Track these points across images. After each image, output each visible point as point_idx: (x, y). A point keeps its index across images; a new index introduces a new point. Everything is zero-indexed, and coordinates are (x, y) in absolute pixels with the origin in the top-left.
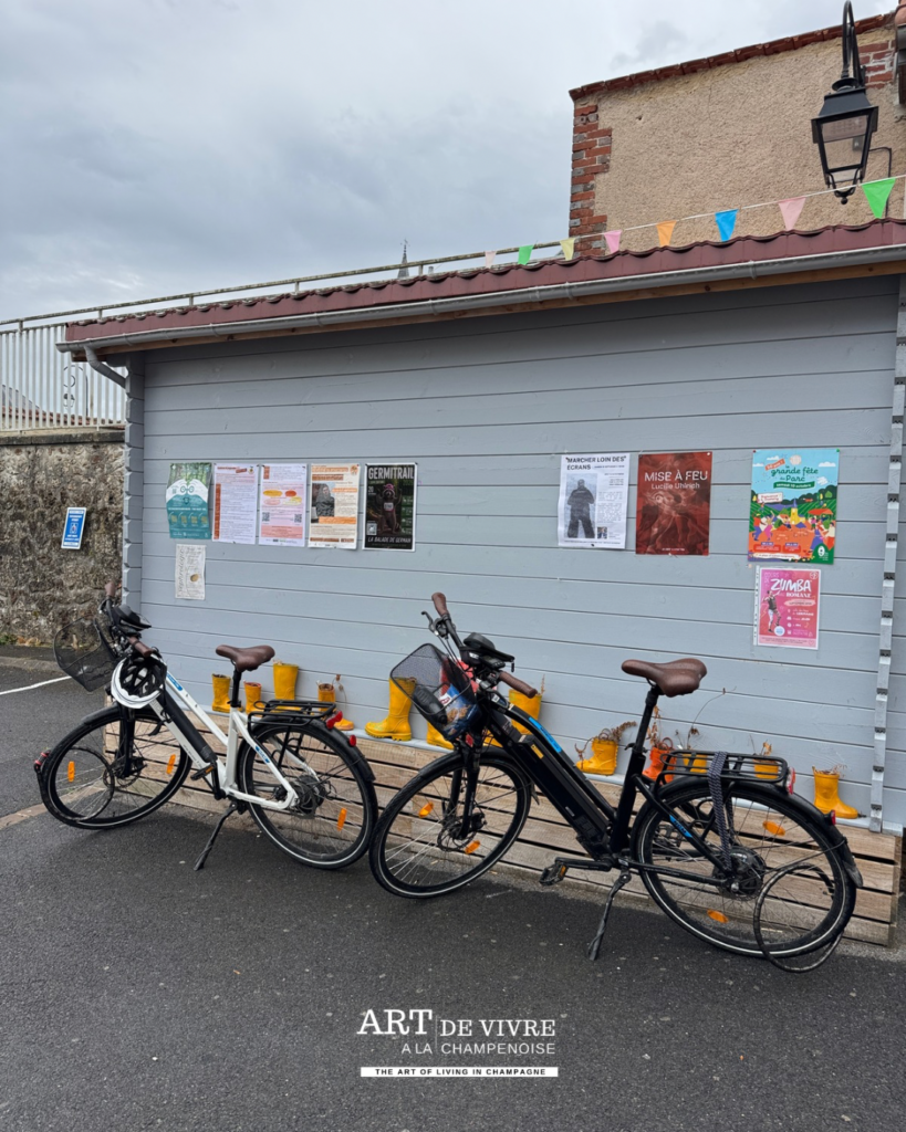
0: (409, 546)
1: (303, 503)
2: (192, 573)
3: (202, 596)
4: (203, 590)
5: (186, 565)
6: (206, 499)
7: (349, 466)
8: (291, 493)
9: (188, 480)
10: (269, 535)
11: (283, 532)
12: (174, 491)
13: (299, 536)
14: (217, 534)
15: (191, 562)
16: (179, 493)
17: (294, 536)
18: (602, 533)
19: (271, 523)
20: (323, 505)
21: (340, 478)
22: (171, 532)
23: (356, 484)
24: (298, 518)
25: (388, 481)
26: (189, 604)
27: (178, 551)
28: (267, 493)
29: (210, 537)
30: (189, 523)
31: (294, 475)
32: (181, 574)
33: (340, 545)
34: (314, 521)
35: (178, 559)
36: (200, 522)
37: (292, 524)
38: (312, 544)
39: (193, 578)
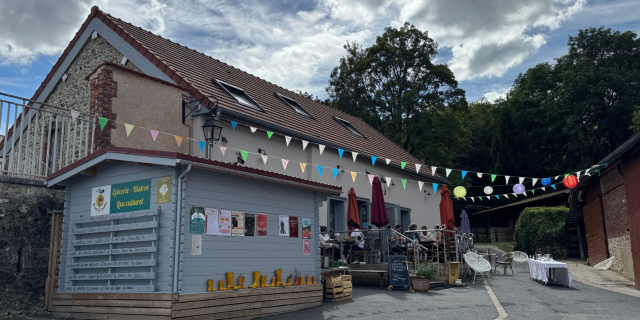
0: (253, 235)
1: (230, 223)
2: (197, 245)
3: (200, 254)
4: (200, 251)
5: (195, 243)
6: (205, 220)
7: (241, 213)
8: (227, 220)
9: (198, 213)
10: (221, 232)
11: (225, 231)
12: (194, 217)
13: (229, 232)
14: (206, 233)
15: (197, 242)
16: (196, 217)
17: (228, 232)
18: (285, 233)
19: (222, 228)
20: (235, 223)
21: (239, 216)
22: (190, 231)
23: (242, 218)
24: (229, 227)
25: (249, 218)
26: (196, 257)
27: (192, 238)
28: (221, 219)
29: (203, 233)
30: (198, 227)
31: (228, 214)
32: (194, 246)
33: (239, 235)
34: (233, 228)
35: (192, 240)
36: (202, 227)
37: (228, 229)
38: (233, 235)
39: (198, 247)
